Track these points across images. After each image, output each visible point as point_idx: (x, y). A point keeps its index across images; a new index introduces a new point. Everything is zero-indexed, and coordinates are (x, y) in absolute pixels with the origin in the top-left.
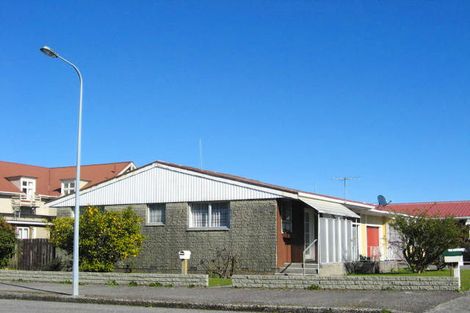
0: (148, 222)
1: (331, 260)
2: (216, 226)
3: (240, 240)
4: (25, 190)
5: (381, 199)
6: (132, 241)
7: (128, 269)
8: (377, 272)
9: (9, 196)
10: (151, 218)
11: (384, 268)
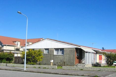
0: (45, 53)
1: (88, 63)
2: (61, 54)
3: (66, 58)
4: (17, 45)
5: (103, 48)
6: (40, 57)
7: (40, 64)
8: (100, 66)
9: (14, 46)
10: (45, 52)
11: (102, 65)
